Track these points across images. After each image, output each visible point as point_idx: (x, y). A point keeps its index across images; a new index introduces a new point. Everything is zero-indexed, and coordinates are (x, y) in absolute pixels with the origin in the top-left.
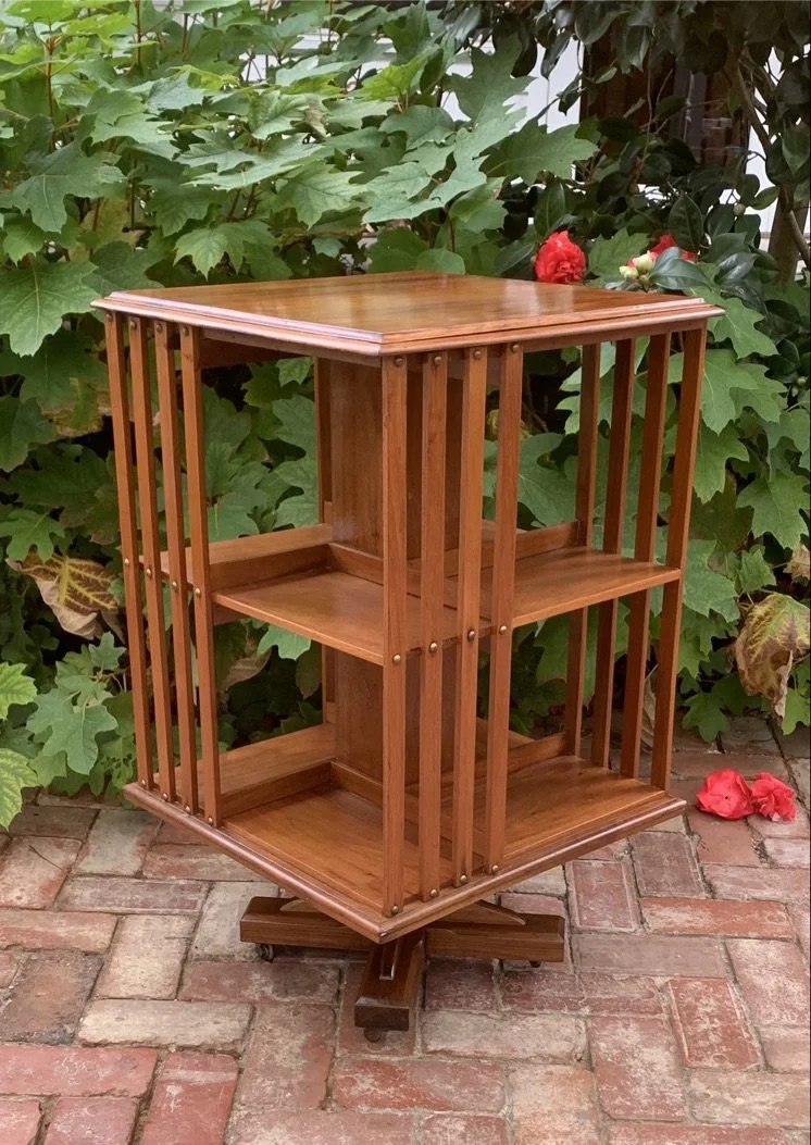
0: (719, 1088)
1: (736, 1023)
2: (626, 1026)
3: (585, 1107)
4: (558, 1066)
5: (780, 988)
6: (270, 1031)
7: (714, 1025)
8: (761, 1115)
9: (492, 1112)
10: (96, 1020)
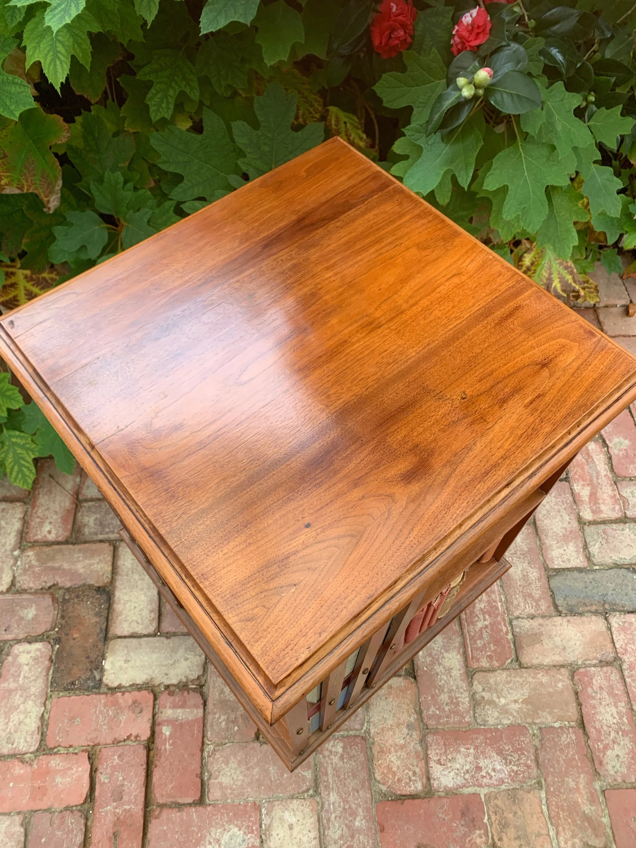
0: (490, 690)
1: (499, 619)
3: (412, 719)
4: (395, 679)
5: (524, 575)
7: (486, 623)
8: (515, 714)
9: (356, 730)
10: (112, 663)
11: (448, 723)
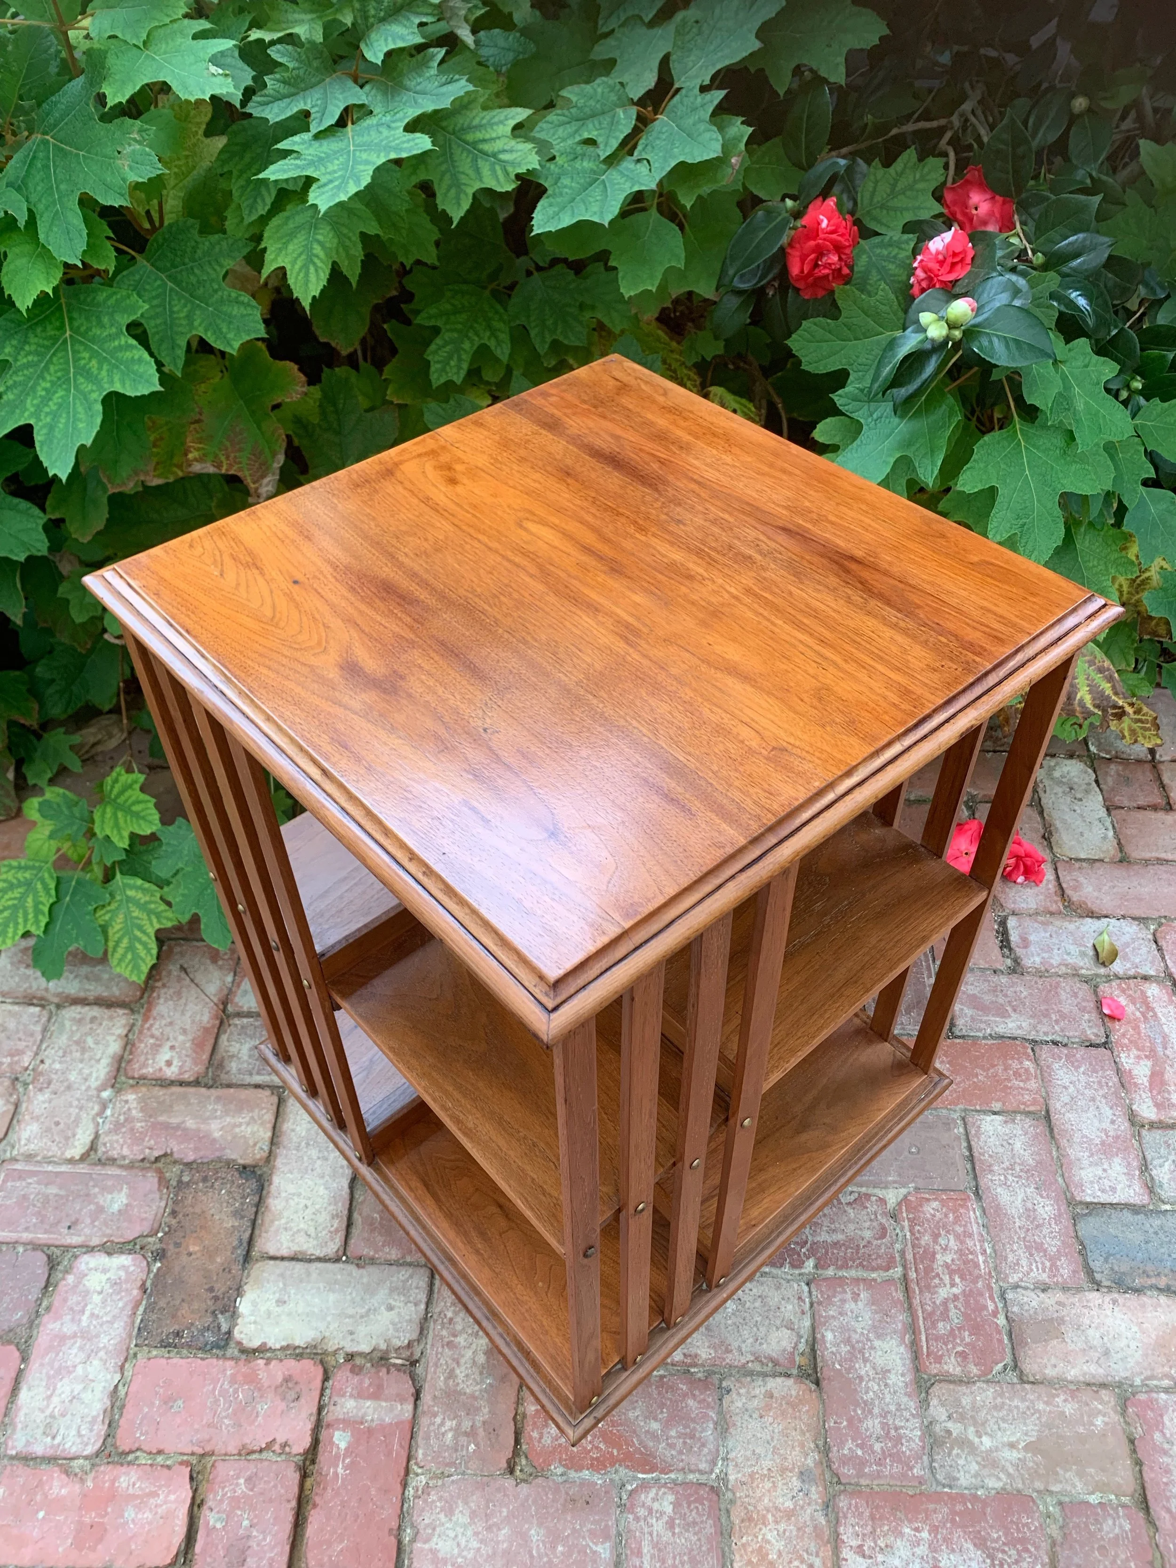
0: (962, 1418)
1: (980, 1284)
2: (856, 1297)
3: (810, 1462)
4: (779, 1380)
5: (1027, 1210)
6: (451, 1320)
7: (955, 1290)
8: (1011, 1471)
9: (701, 1472)
10: (255, 1304)
11: (879, 1475)
